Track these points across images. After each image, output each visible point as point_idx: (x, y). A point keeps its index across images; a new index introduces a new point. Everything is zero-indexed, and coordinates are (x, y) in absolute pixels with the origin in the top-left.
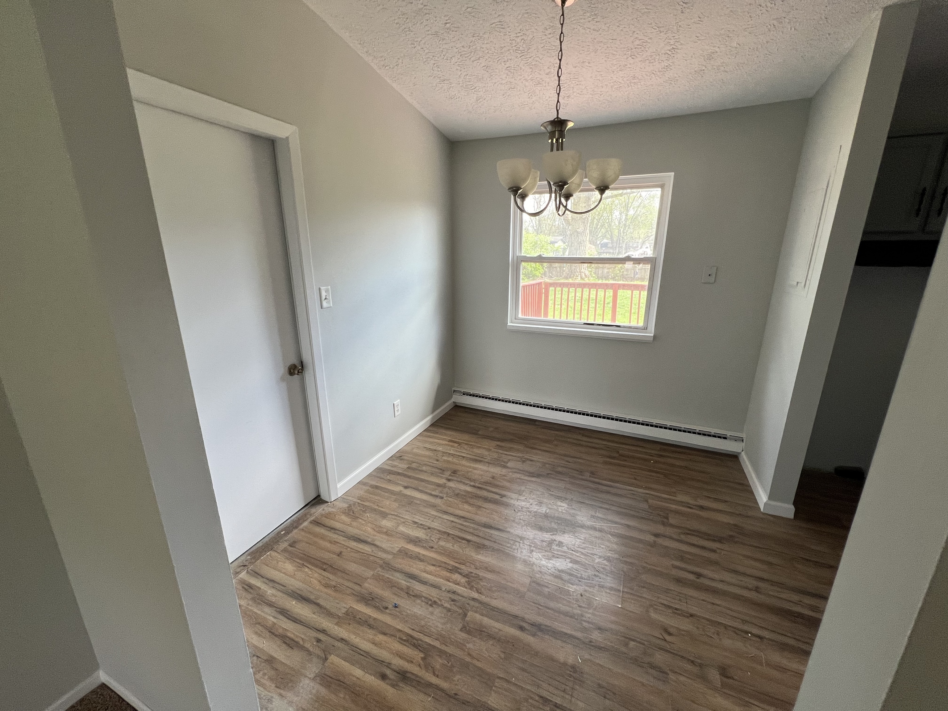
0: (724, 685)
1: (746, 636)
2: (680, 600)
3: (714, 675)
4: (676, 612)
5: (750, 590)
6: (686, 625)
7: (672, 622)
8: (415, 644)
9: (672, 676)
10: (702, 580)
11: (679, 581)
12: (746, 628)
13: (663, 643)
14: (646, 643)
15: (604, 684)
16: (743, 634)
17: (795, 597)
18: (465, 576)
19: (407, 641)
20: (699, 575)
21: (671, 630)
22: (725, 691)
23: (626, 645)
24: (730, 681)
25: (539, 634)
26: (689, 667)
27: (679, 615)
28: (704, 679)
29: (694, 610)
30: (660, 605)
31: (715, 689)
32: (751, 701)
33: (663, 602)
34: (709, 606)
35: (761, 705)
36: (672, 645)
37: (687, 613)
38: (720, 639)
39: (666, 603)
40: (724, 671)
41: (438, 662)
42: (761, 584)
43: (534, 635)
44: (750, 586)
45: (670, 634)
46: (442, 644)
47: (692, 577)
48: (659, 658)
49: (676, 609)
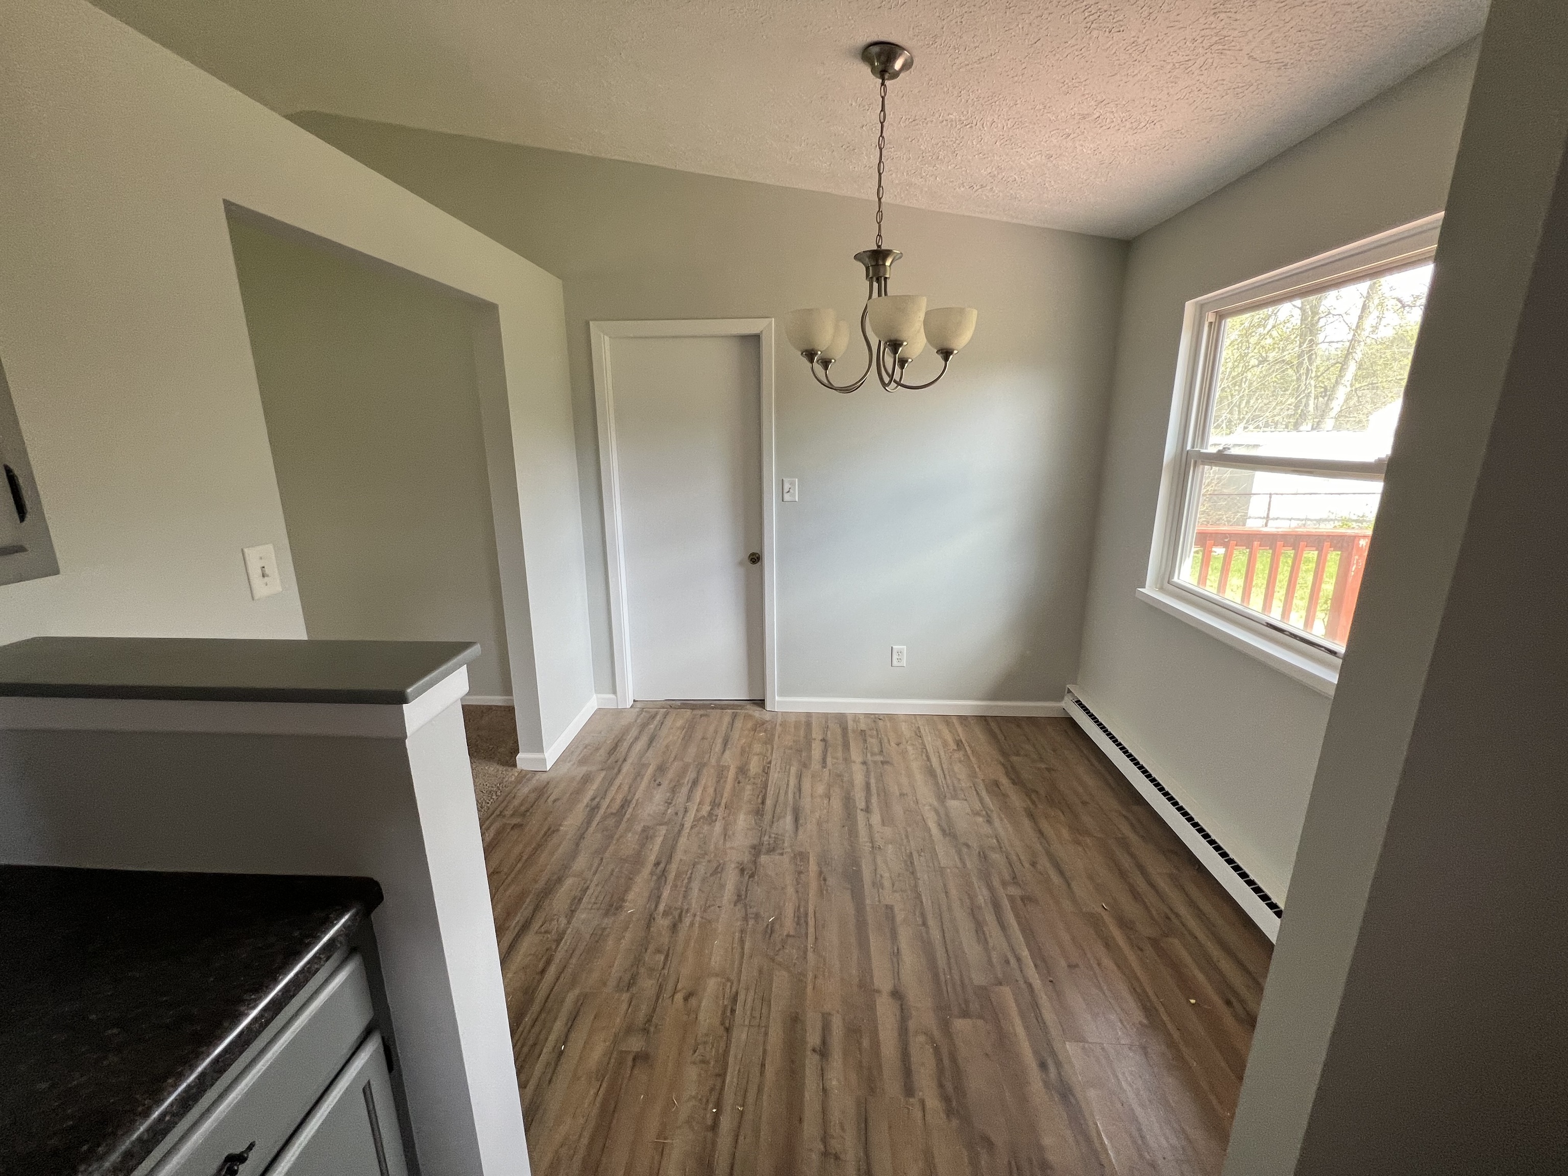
0: (623, 1054)
1: (711, 1106)
2: (754, 1018)
3: (635, 1044)
4: (728, 1011)
6: (708, 1019)
7: (708, 1004)
8: (626, 803)
9: (625, 996)
10: (811, 1062)
12: (728, 1108)
13: (670, 986)
14: (666, 971)
15: (606, 933)
16: (713, 1098)
18: (710, 814)
19: (626, 800)
20: (823, 1052)
21: (693, 1001)
22: (614, 1056)
23: (658, 951)
24: (629, 1065)
25: (655, 878)
26: (642, 1016)
27: (724, 1013)
28: (628, 1031)
29: (740, 1035)
30: (734, 991)
31: (615, 1043)
32: (604, 1085)
33: (742, 995)
35: (599, 1099)
36: (669, 1000)
38: (695, 1063)
39: (740, 999)
40: (642, 1058)
41: (611, 822)
43: (652, 874)
45: (686, 999)
46: (628, 819)
47: (813, 1039)
48: (648, 985)
49: (733, 1011)
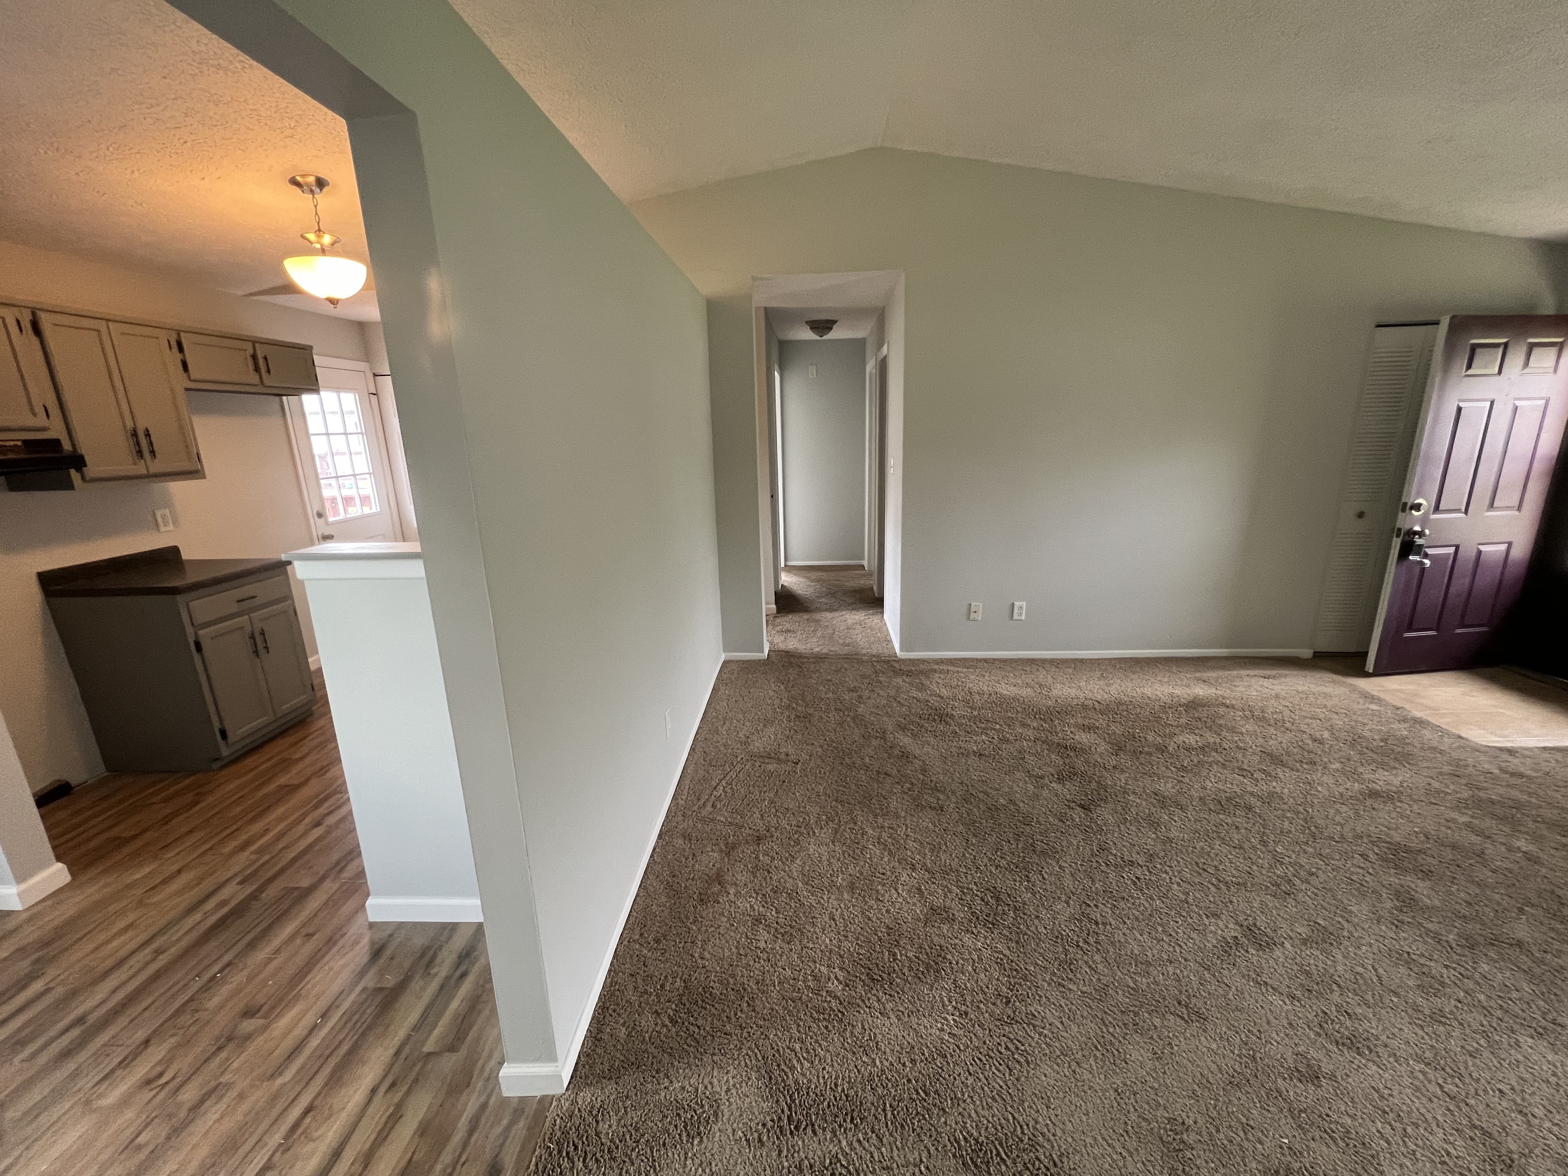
0: (264, 1017)
1: (218, 979)
2: (108, 1055)
3: (249, 1024)
4: (124, 1063)
5: (154, 960)
6: (157, 1052)
7: (141, 1069)
10: (91, 1019)
11: (66, 1054)
12: (206, 977)
16: (213, 983)
17: (197, 916)
20: (80, 1020)
22: (273, 1016)
23: (139, 1147)
24: (265, 1008)
26: (223, 1055)
27: (134, 1059)
28: (248, 1037)
30: (96, 1088)
31: (265, 1028)
33: (90, 1085)
34: (147, 1014)
36: (180, 1074)
37: (140, 1045)
38: (206, 1010)
39: (96, 1079)
40: (250, 1013)
42: (154, 946)
44: (149, 958)
48: (189, 1095)
49: (121, 1063)
